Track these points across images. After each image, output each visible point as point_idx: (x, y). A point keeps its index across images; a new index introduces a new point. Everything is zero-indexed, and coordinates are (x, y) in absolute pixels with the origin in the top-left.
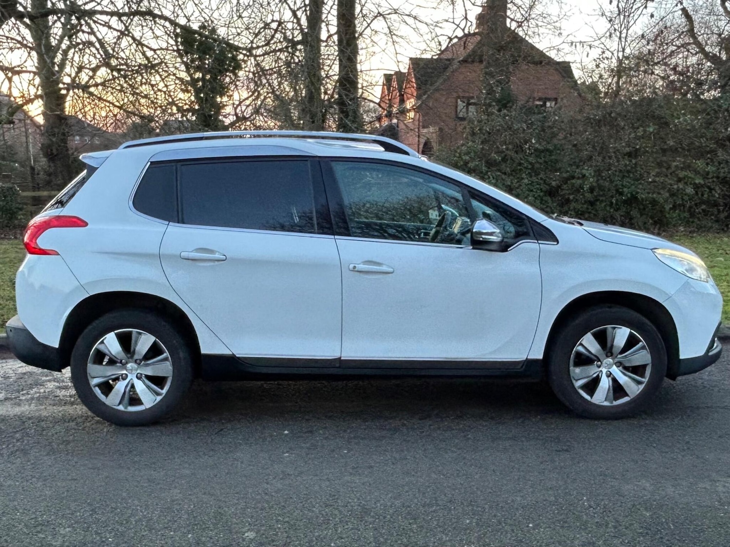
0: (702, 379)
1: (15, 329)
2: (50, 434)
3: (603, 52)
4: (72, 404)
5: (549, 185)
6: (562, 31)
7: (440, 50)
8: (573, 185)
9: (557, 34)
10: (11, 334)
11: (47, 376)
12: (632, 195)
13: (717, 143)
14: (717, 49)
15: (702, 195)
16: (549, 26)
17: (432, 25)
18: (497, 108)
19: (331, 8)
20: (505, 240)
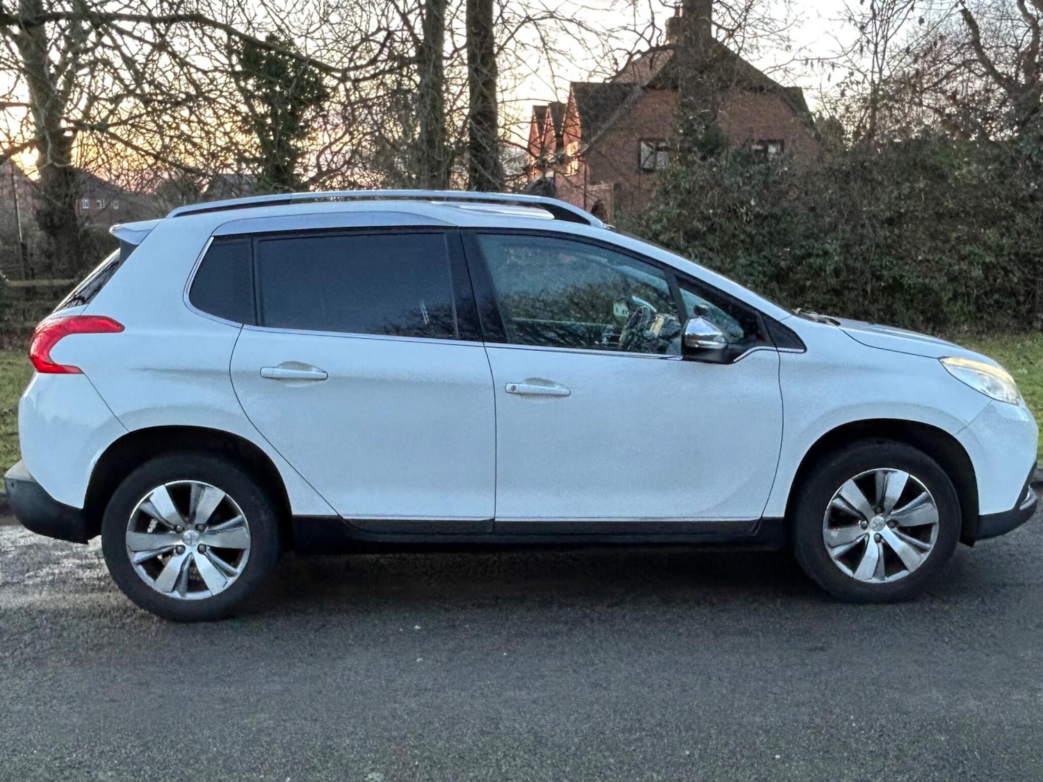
0: (1007, 544)
1: (19, 482)
2: (73, 635)
3: (852, 74)
4: (102, 590)
5: (777, 266)
6: (791, 43)
7: (616, 71)
8: (810, 266)
9: (784, 47)
10: (13, 490)
11: (62, 550)
12: (894, 279)
13: (1014, 205)
14: (1013, 70)
15: (995, 280)
16: (772, 36)
17: (604, 34)
18: (700, 155)
19: (457, 9)
20: (730, 346)
